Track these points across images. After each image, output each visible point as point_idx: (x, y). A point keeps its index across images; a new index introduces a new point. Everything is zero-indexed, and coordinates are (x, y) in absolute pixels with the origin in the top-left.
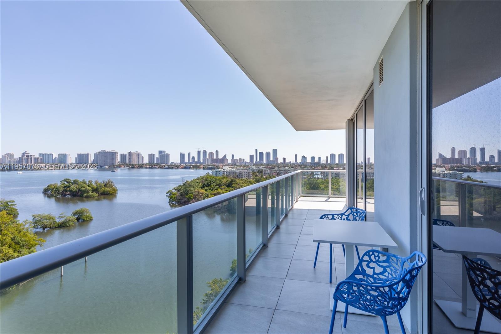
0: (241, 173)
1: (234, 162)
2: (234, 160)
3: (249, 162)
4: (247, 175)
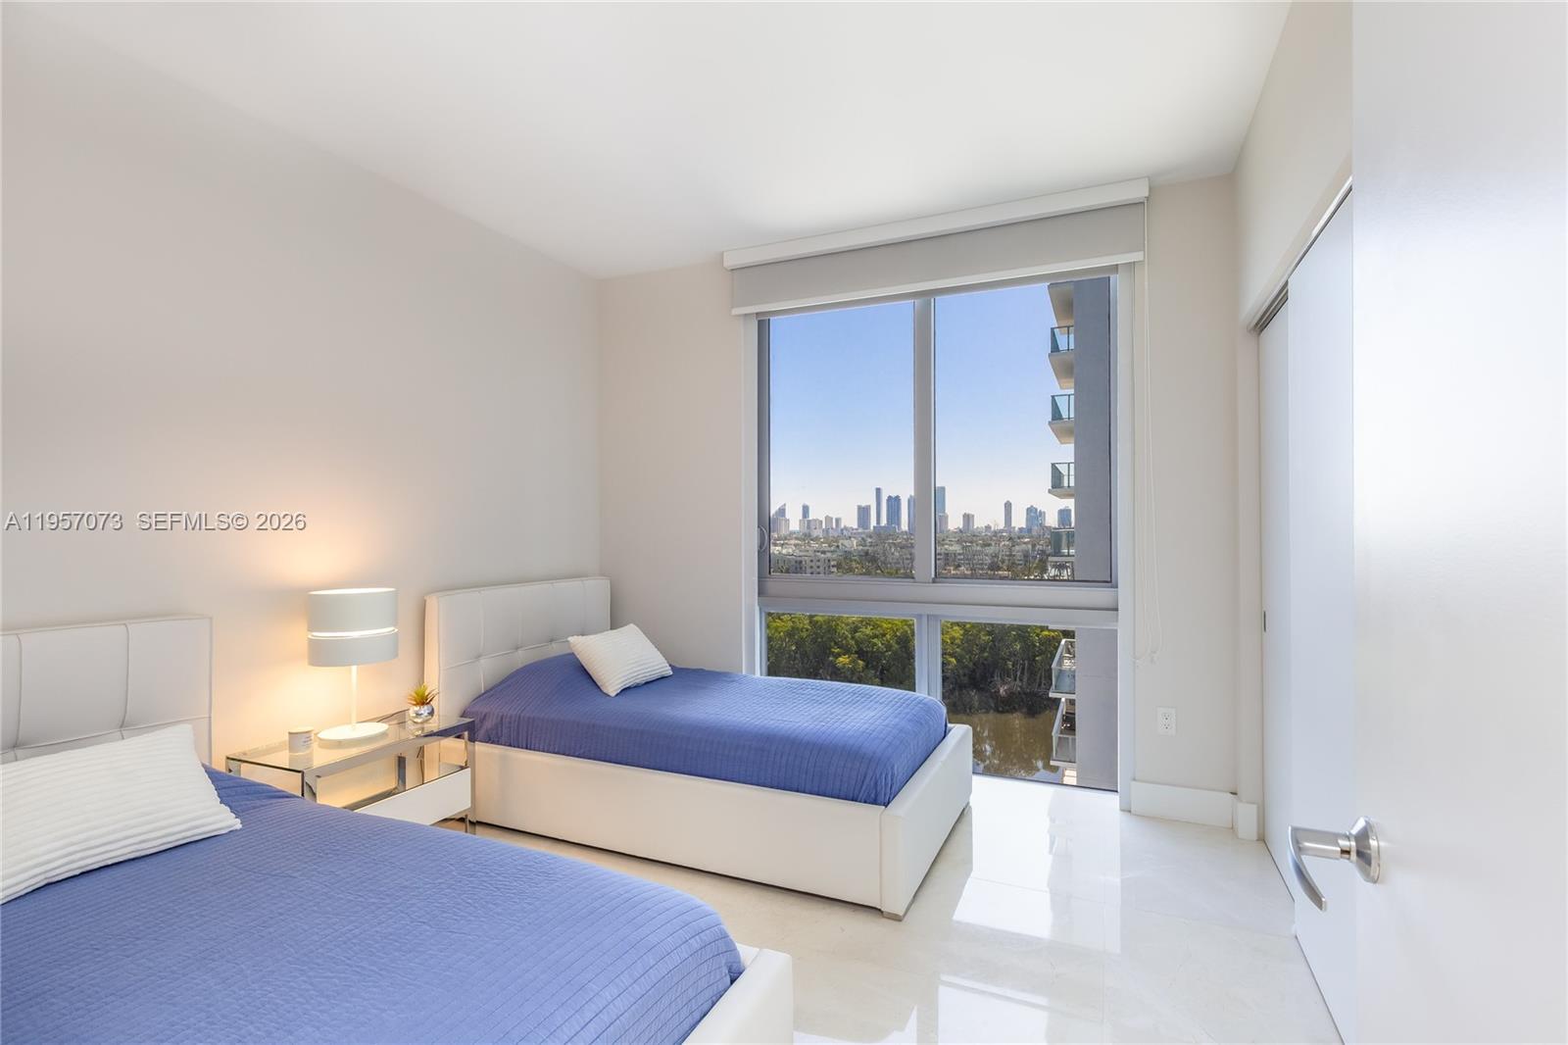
0: (801, 562)
1: (809, 527)
2: (809, 522)
3: (855, 526)
4: (818, 567)
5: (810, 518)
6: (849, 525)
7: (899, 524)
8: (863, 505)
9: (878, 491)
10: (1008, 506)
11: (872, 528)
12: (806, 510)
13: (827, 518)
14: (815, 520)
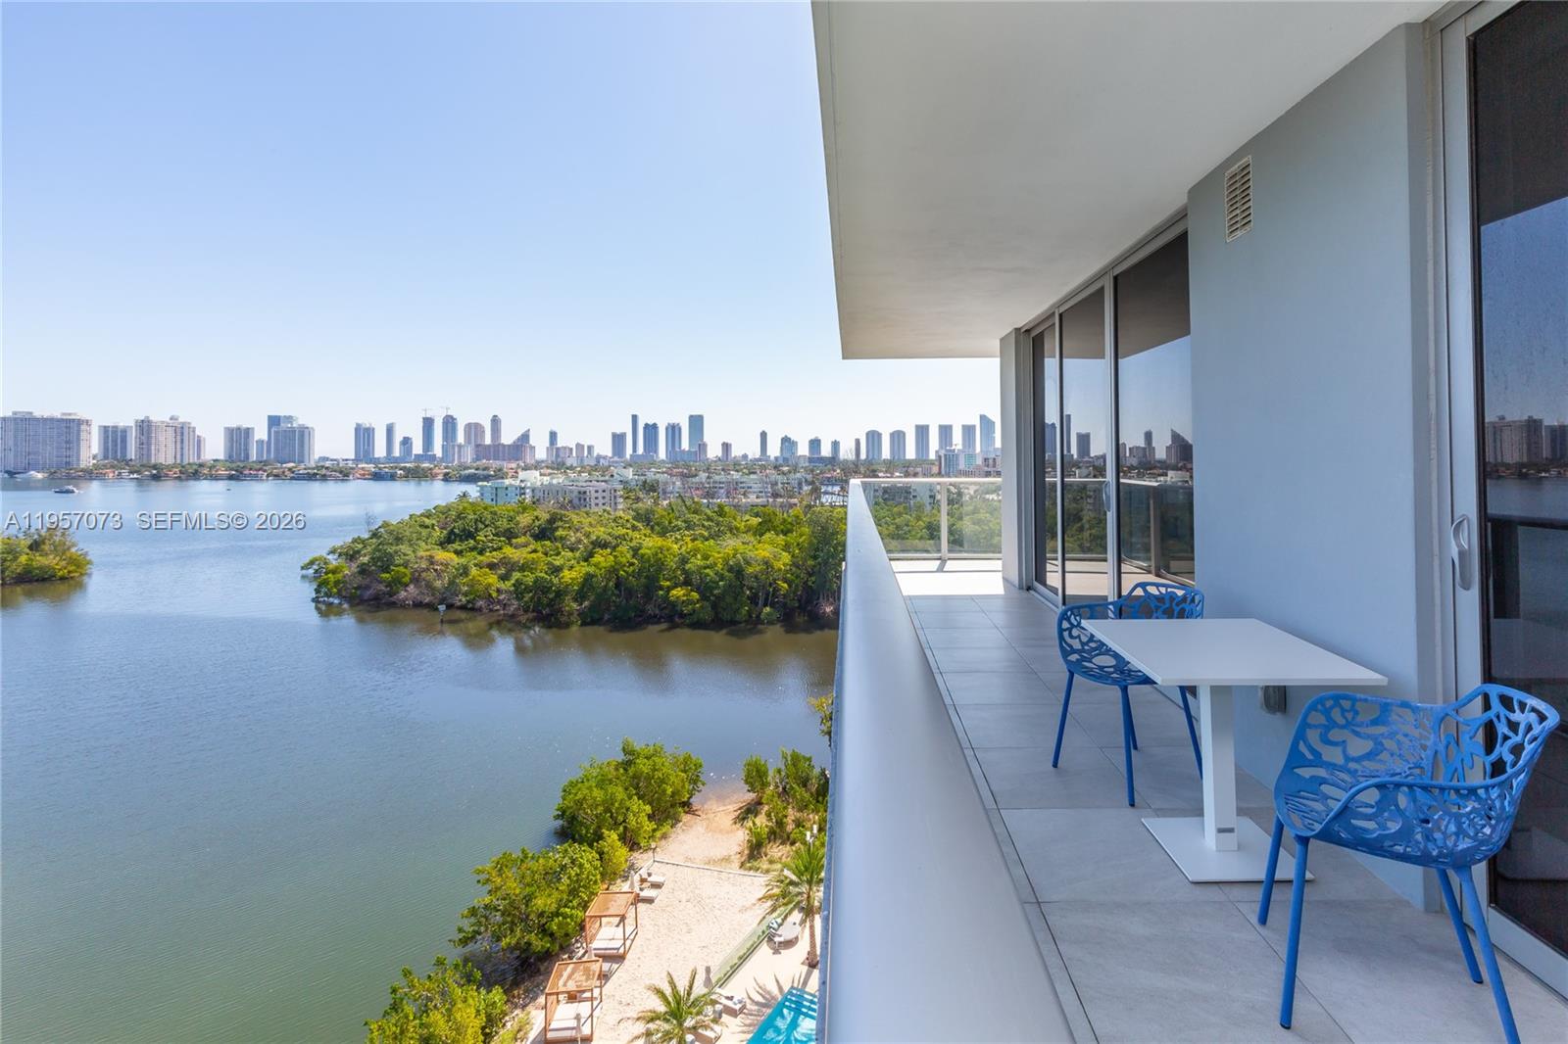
0: (585, 492)
1: (557, 456)
2: (558, 449)
3: (610, 455)
4: (604, 498)
5: (559, 445)
6: (603, 453)
7: (656, 451)
8: (618, 432)
9: (635, 418)
10: (764, 435)
11: (628, 457)
12: (553, 436)
13: (578, 445)
14: (565, 448)
